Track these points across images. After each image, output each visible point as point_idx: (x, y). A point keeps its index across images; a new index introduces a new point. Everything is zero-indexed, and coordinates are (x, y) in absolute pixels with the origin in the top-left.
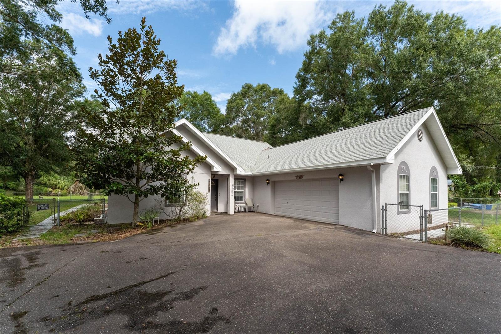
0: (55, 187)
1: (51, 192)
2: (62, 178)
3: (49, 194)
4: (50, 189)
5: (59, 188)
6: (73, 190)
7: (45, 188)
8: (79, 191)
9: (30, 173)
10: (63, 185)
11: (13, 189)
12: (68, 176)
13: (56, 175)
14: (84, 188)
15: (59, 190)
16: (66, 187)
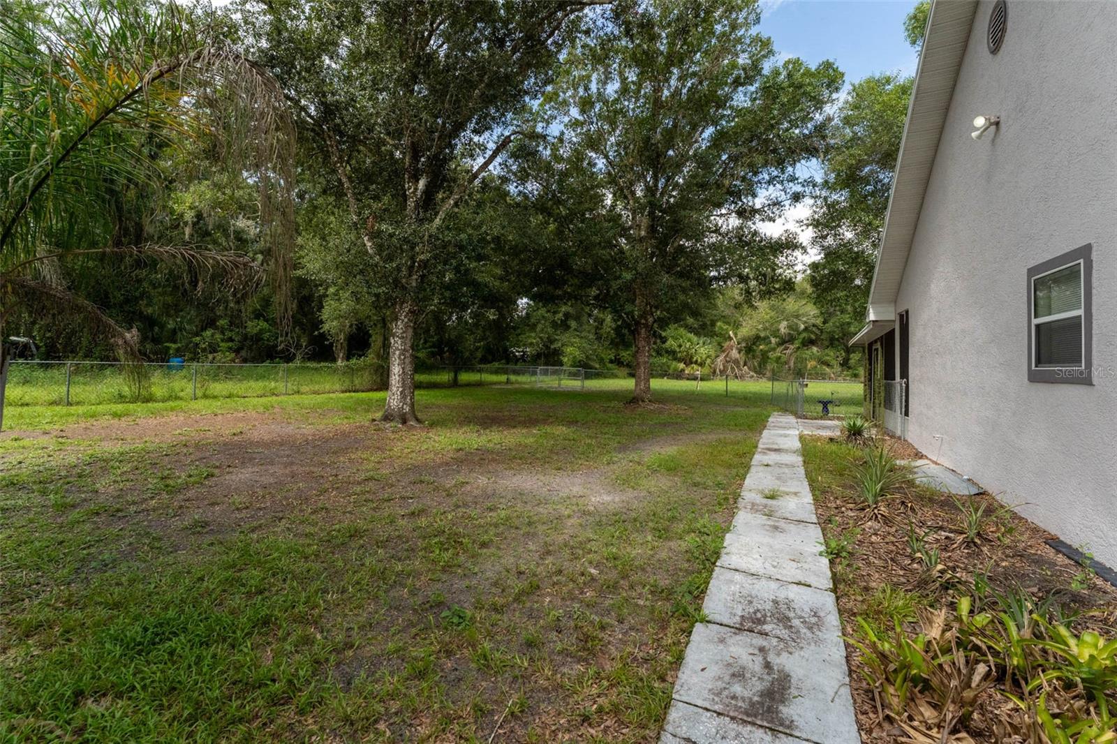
0: (689, 361)
1: (683, 370)
2: (701, 342)
3: (679, 375)
4: (682, 366)
5: (696, 362)
6: (722, 367)
7: (674, 363)
8: (732, 368)
9: (643, 321)
10: (704, 356)
11: (628, 366)
12: (712, 336)
13: (691, 336)
14: (742, 363)
15: (695, 367)
16: (709, 361)
